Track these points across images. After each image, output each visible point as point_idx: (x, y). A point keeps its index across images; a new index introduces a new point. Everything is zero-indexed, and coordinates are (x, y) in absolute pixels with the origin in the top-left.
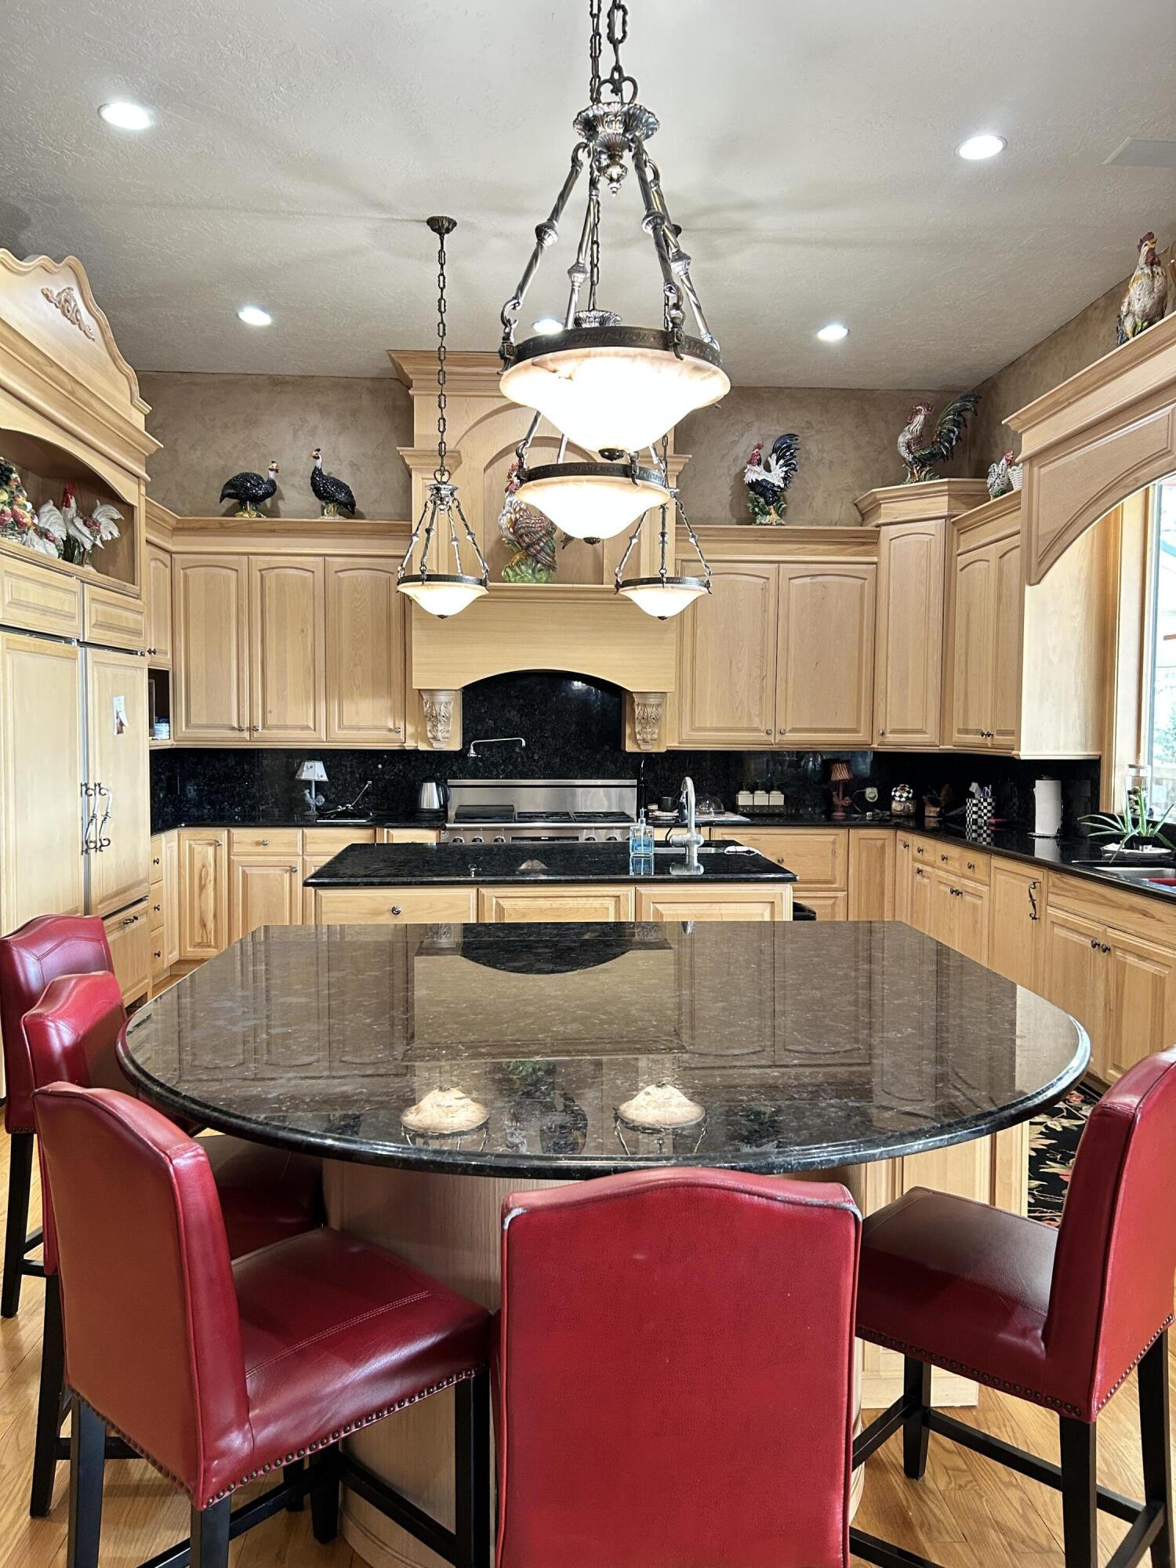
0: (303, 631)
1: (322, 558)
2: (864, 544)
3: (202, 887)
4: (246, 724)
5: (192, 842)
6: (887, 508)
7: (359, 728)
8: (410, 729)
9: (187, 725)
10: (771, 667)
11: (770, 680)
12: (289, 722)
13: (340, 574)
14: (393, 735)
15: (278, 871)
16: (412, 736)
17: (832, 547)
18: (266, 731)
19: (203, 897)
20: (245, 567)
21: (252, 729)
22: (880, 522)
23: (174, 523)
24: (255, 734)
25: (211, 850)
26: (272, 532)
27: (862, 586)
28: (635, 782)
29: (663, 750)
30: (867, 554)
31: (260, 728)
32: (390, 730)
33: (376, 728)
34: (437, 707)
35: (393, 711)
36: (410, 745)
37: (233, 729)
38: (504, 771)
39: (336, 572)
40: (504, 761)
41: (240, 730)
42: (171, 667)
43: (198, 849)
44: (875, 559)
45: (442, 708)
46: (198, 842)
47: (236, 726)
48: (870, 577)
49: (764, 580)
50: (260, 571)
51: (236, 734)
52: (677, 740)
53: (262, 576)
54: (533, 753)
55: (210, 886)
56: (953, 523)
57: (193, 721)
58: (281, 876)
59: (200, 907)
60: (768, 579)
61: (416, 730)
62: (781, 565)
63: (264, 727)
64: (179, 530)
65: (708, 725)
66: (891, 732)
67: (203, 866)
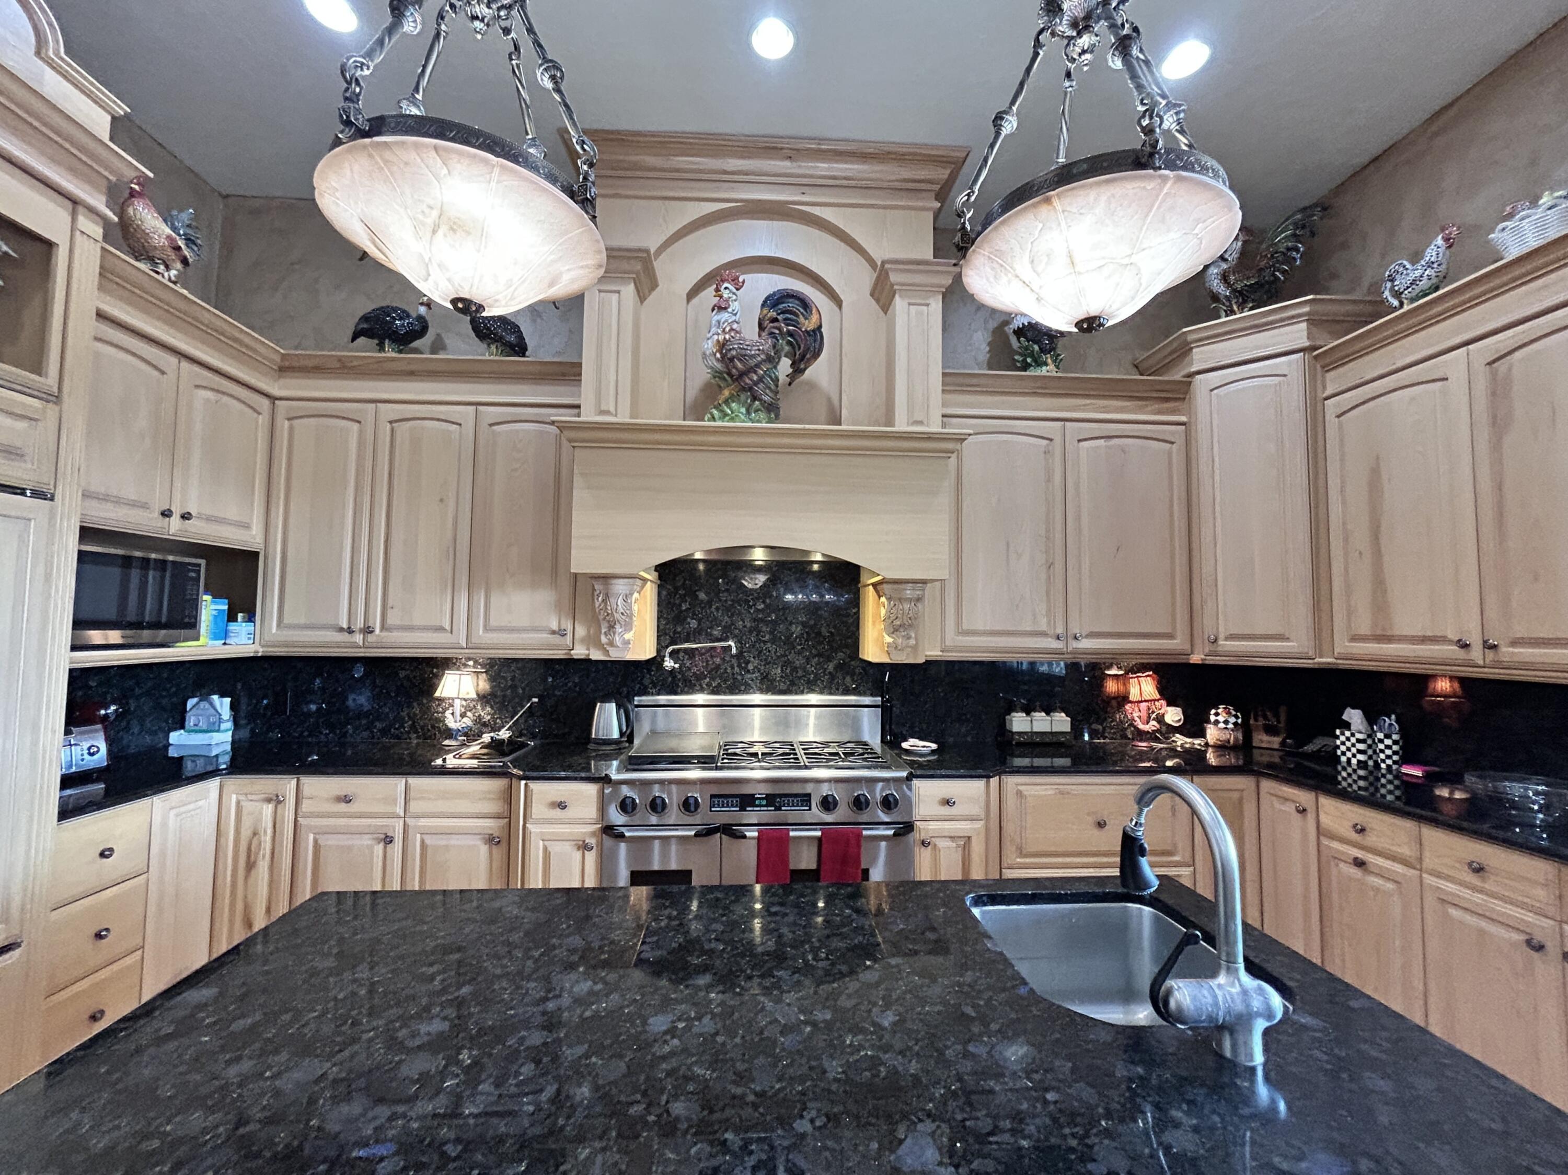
0: (441, 500)
1: (473, 408)
2: (1167, 400)
3: (250, 866)
4: (360, 624)
5: (242, 798)
6: (1201, 353)
7: (512, 630)
8: (581, 631)
9: (279, 626)
10: (1059, 551)
11: (1059, 566)
12: (417, 622)
13: (495, 428)
14: (556, 639)
15: (367, 841)
16: (583, 641)
17: (1128, 404)
18: (385, 634)
19: (251, 880)
20: (370, 419)
21: (368, 630)
22: (1194, 369)
23: (277, 358)
24: (371, 638)
25: (268, 809)
26: (411, 374)
27: (1170, 453)
28: (878, 700)
29: (921, 660)
30: (1173, 412)
31: (377, 631)
32: (554, 632)
33: (535, 629)
34: (612, 600)
35: (558, 607)
36: (579, 652)
37: (341, 630)
38: (709, 685)
39: (491, 425)
40: (709, 672)
41: (350, 631)
42: (262, 546)
43: (247, 806)
44: (1183, 419)
45: (620, 601)
46: (250, 797)
47: (345, 626)
48: (1180, 441)
49: (1045, 442)
50: (391, 422)
51: (344, 637)
52: (938, 644)
53: (392, 430)
54: (748, 662)
55: (263, 866)
56: (1316, 357)
57: (287, 620)
58: (370, 848)
59: (246, 897)
60: (1051, 440)
61: (589, 631)
62: (1067, 424)
63: (383, 628)
64: (285, 369)
65: (980, 626)
66: (1227, 639)
67: (255, 834)
